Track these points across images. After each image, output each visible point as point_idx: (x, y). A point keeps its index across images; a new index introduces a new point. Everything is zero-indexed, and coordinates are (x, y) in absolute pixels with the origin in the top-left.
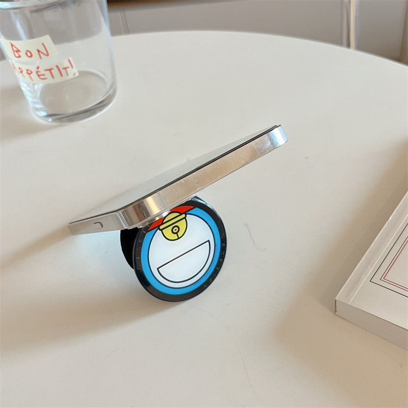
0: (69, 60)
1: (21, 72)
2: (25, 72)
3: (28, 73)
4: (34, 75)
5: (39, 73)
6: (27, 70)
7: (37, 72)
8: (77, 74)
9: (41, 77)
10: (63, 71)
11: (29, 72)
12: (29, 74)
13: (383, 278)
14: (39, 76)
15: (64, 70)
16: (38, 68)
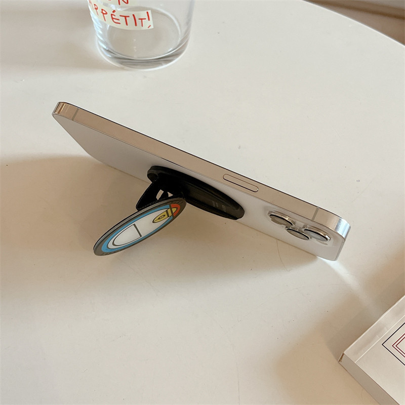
0: (147, 12)
1: (96, 9)
2: (99, 11)
3: (102, 12)
4: (108, 17)
5: (113, 16)
6: (102, 10)
7: (112, 15)
8: (152, 27)
9: (114, 20)
10: (139, 22)
11: (104, 12)
12: (103, 14)
13: (396, 345)
14: (113, 18)
15: (140, 20)
16: (114, 11)
